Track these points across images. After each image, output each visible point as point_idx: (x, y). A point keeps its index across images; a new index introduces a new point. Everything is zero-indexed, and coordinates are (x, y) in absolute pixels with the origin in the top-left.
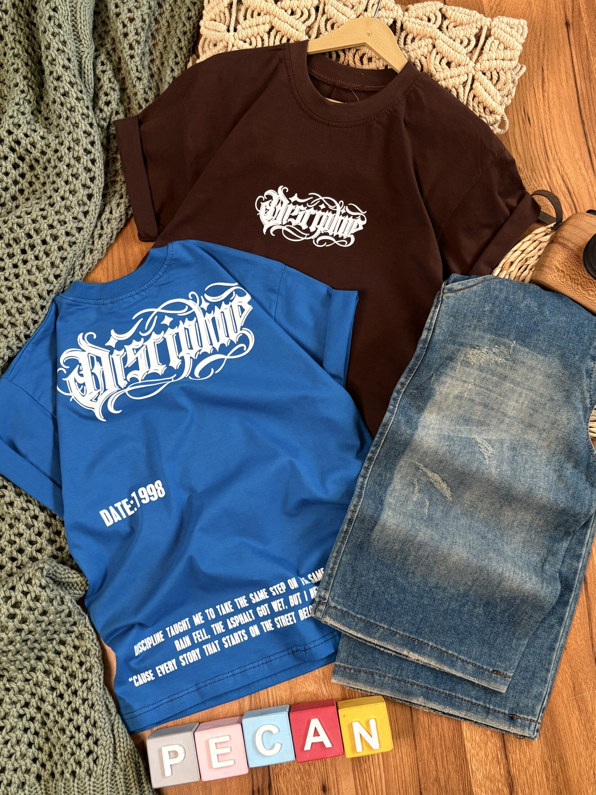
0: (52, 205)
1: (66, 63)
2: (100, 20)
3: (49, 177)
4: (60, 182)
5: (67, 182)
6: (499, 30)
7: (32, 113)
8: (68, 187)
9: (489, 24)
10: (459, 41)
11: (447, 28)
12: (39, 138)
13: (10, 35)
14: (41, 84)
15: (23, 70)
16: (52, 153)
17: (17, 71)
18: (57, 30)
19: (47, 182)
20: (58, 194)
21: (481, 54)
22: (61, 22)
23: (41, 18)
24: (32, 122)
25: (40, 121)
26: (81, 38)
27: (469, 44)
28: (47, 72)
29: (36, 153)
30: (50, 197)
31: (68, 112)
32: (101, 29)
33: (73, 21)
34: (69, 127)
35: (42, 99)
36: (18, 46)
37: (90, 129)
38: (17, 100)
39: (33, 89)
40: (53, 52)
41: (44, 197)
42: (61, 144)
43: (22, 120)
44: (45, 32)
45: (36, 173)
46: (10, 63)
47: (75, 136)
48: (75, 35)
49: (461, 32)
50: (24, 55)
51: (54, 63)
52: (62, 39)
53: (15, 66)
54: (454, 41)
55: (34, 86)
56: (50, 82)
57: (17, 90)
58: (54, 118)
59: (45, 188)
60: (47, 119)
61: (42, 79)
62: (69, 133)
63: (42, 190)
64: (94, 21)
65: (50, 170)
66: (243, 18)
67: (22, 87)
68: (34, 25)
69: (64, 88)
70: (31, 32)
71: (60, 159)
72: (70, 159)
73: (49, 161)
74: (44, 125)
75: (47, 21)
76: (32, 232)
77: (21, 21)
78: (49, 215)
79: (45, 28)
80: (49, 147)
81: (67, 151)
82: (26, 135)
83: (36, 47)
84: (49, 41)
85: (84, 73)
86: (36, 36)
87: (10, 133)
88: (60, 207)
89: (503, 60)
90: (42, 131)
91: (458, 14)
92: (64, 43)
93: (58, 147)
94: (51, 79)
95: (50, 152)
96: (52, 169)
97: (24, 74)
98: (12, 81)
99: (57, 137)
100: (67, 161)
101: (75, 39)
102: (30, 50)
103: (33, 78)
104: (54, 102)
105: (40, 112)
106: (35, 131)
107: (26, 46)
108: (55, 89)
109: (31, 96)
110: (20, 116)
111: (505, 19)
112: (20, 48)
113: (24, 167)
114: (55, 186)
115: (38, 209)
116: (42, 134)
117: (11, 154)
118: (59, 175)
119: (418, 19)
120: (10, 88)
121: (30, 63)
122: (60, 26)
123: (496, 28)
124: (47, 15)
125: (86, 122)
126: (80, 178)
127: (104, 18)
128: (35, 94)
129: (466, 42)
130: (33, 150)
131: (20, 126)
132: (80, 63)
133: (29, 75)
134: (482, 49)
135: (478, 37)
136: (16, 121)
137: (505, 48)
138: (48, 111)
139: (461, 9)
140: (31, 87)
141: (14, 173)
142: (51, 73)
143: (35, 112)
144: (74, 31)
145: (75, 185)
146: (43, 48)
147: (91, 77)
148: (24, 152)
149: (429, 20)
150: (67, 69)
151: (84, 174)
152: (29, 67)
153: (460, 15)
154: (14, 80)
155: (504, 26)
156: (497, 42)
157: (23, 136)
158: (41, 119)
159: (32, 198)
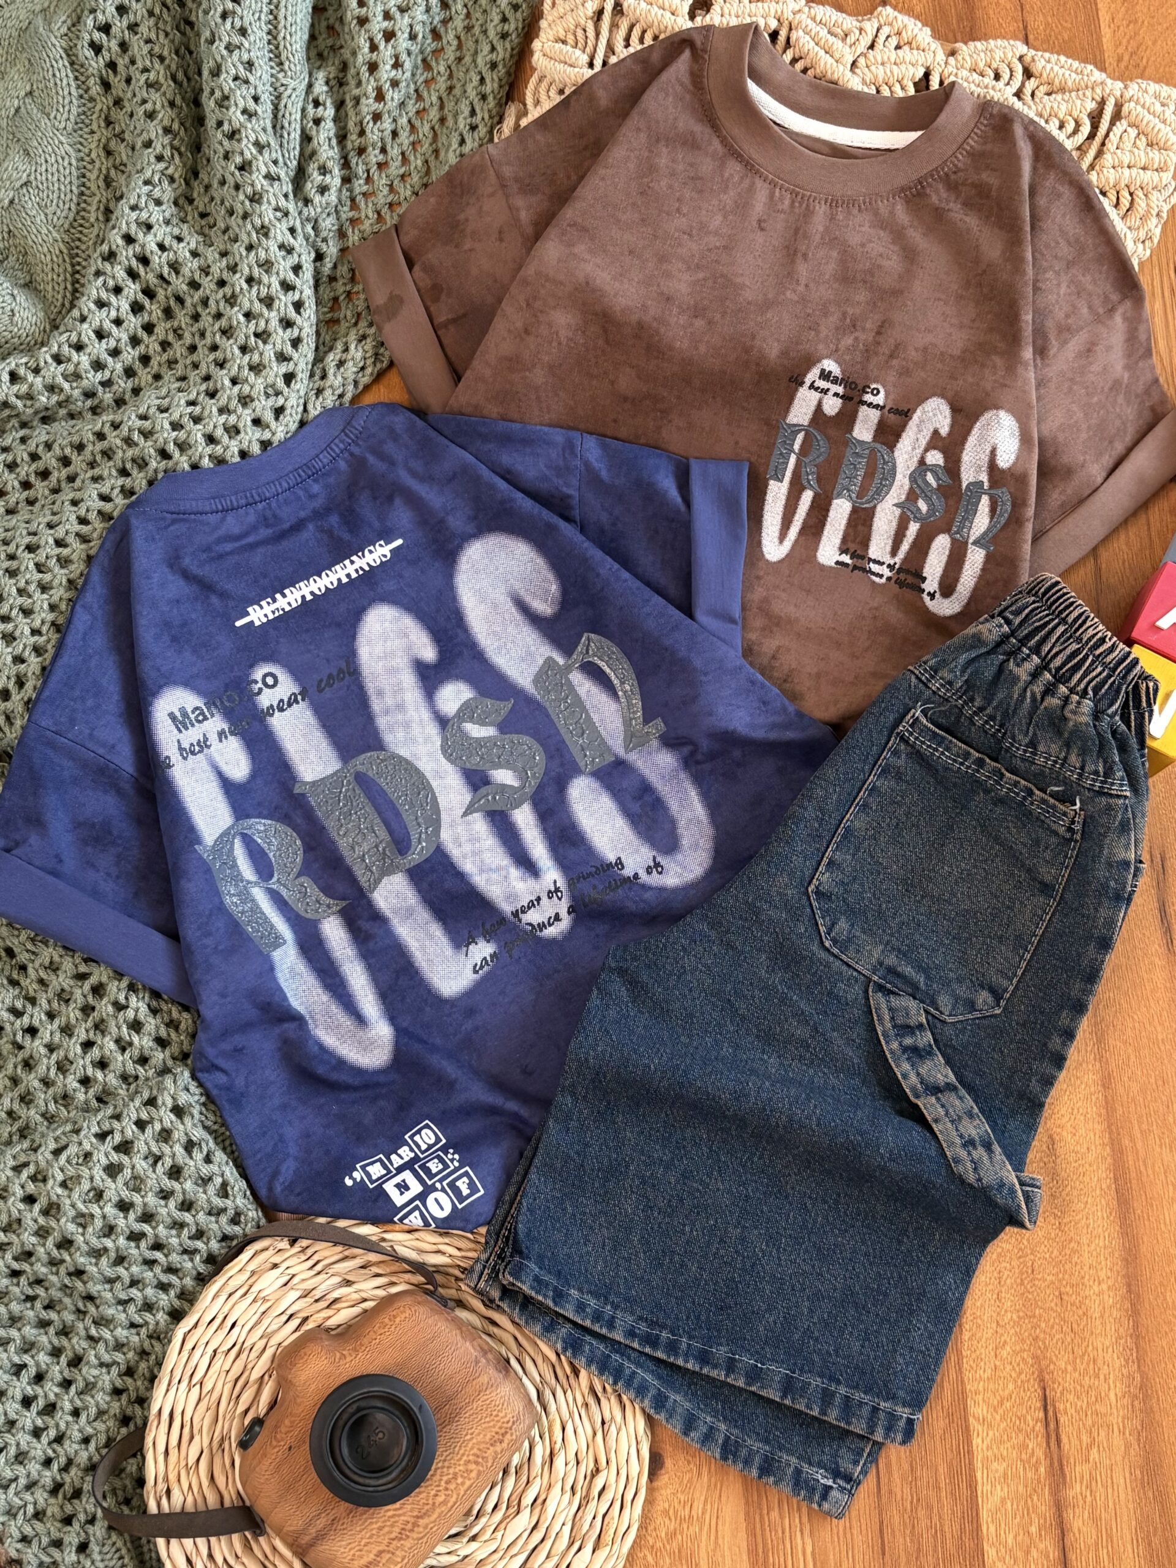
0: (212, 395)
1: (251, 105)
2: (324, 24)
3: (202, 335)
4: (231, 348)
5: (244, 349)
6: (1139, 108)
7: (176, 203)
8: (247, 358)
9: (1118, 94)
10: (1057, 124)
11: (1033, 95)
12: (188, 254)
13: (142, 43)
14: (197, 147)
15: (165, 115)
16: (213, 286)
17: (151, 115)
18: (236, 39)
19: (199, 347)
20: (225, 372)
21: (1100, 153)
22: (246, 24)
23: (206, 12)
24: (174, 221)
25: (189, 218)
26: (283, 58)
27: (1076, 131)
28: (211, 123)
29: (180, 284)
30: (207, 378)
31: (247, 203)
32: (324, 42)
33: (270, 22)
34: (249, 234)
35: (196, 174)
36: (157, 66)
37: (292, 240)
38: (148, 174)
39: (180, 154)
40: (226, 81)
41: (194, 376)
42: (233, 269)
43: (156, 215)
44: (212, 42)
45: (176, 324)
46: (138, 99)
47: (262, 255)
48: (271, 51)
49: (1060, 105)
50: (169, 86)
51: (226, 103)
52: (245, 57)
53: (149, 106)
54: (1047, 122)
55: (183, 149)
56: (216, 140)
57: (150, 154)
58: (219, 214)
59: (194, 357)
60: (203, 215)
61: (198, 136)
62: (250, 248)
63: (188, 362)
64: (312, 26)
65: (206, 320)
66: (622, 43)
67: (159, 149)
68: (191, 24)
69: (242, 153)
70: (185, 40)
71: (231, 300)
72: (251, 302)
73: (205, 302)
74: (198, 228)
75: (219, 20)
76: (171, 448)
77: (166, 16)
78: (206, 413)
79: (213, 34)
80: (207, 274)
81: (245, 286)
82: (162, 247)
83: (192, 69)
84: (219, 59)
85: (282, 127)
86: (192, 48)
87: (129, 239)
88: (229, 398)
89: (1144, 169)
90: (193, 241)
91: (1056, 68)
92: (250, 65)
93: (226, 275)
94: (219, 136)
95: (208, 285)
96: (210, 319)
97: (166, 122)
98: (139, 135)
99: (224, 254)
100: (246, 305)
101: (270, 59)
102: (180, 76)
103: (182, 132)
104: (223, 183)
105: (191, 201)
106: (179, 239)
107: (174, 66)
108: (226, 156)
109: (176, 169)
110: (151, 205)
111: (1153, 87)
112: (162, 72)
113: (152, 309)
114: (219, 355)
115: (183, 402)
116: (193, 245)
117: (130, 283)
118: (227, 332)
119: (975, 75)
120: (133, 149)
121: (178, 101)
122: (243, 32)
123: (1132, 104)
124: (220, 9)
125: (284, 226)
126: (271, 340)
127: (331, 21)
128: (184, 166)
129: (1070, 127)
130: (173, 278)
131: (149, 227)
132: (276, 108)
133: (176, 126)
134: (1103, 144)
135: (1095, 118)
136: (144, 215)
137: (1150, 145)
138: (207, 200)
139: (1063, 58)
140: (178, 150)
141: (134, 323)
142: (220, 124)
143: (181, 201)
144: (269, 43)
145: (261, 354)
146: (205, 73)
147: (296, 135)
148: (155, 281)
149: (997, 77)
150: (250, 116)
151: (280, 331)
152: (176, 110)
153: (1061, 72)
154: (145, 134)
155: (1148, 100)
156: (1133, 132)
157: (155, 248)
158: (192, 215)
159: (168, 376)
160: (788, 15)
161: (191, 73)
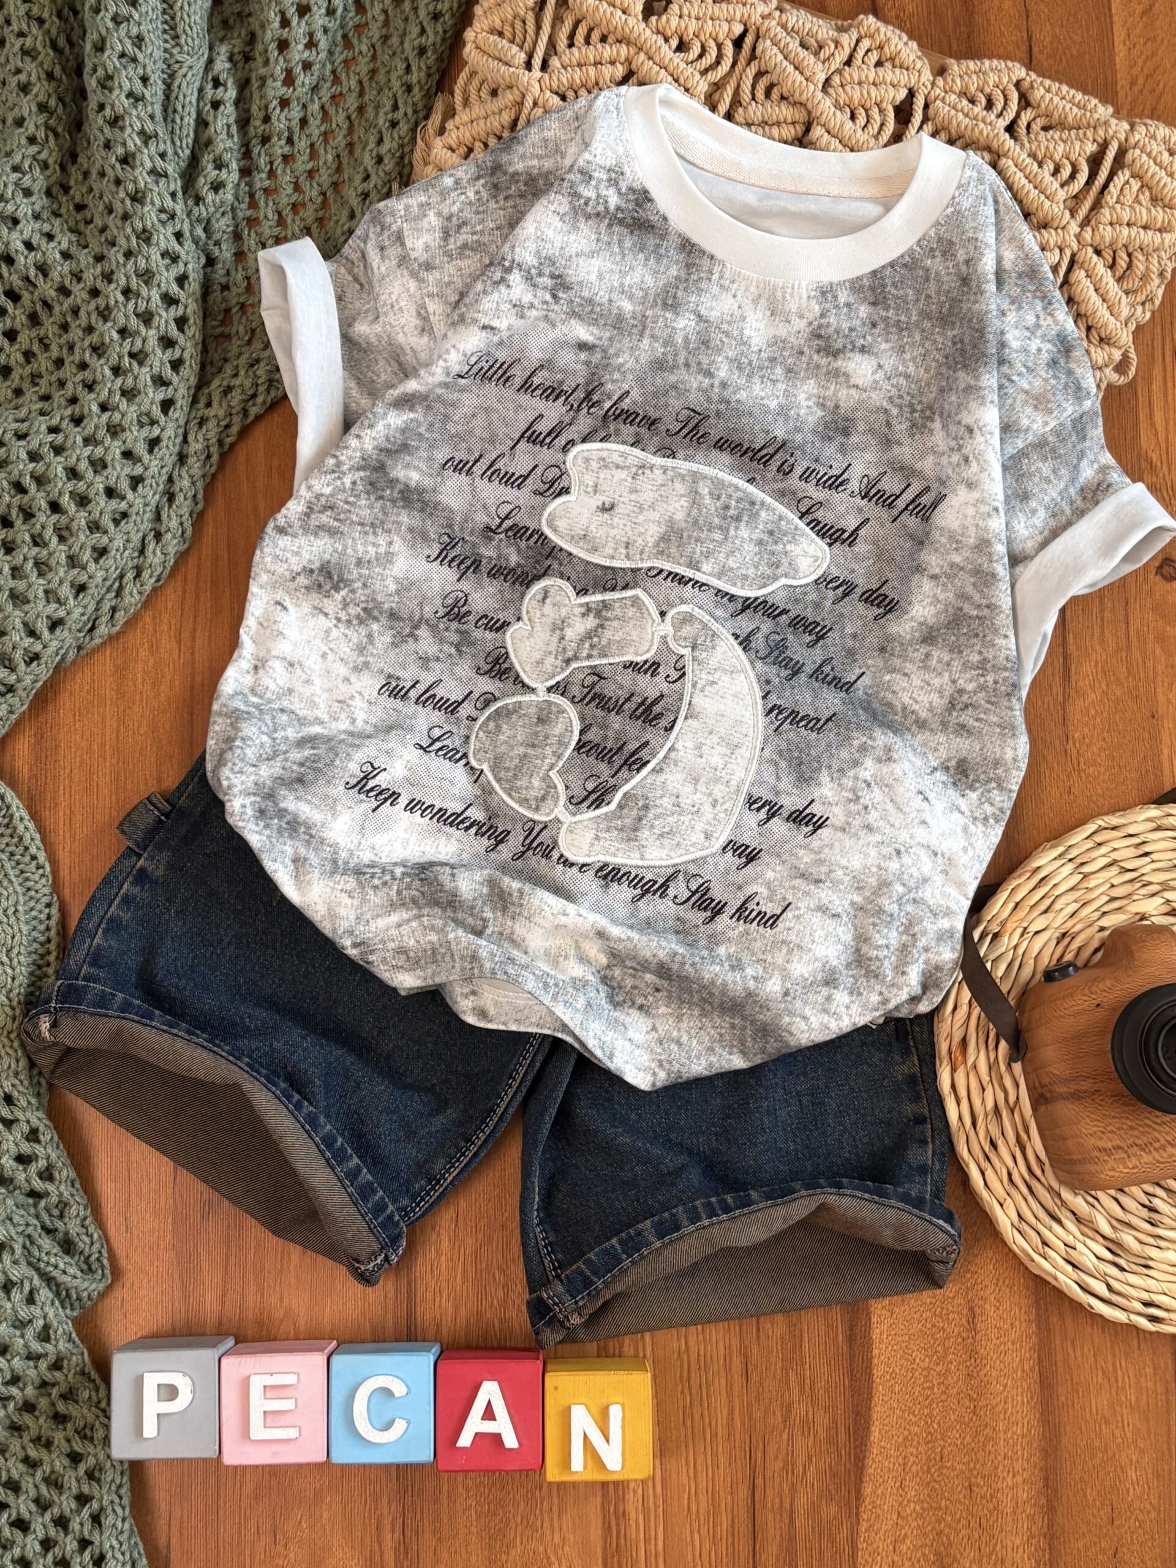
0: (77, 421)
1: (138, 87)
3: (71, 348)
4: (102, 369)
5: (117, 371)
6: (1144, 157)
7: (49, 193)
8: (119, 381)
9: (1123, 137)
10: (1052, 167)
11: (1028, 129)
12: (58, 256)
14: (77, 128)
15: (41, 89)
16: (85, 295)
17: (24, 88)
18: (125, 10)
19: (67, 362)
20: (93, 396)
21: (1097, 205)
24: (45, 215)
25: (63, 211)
26: (179, 30)
27: (1073, 176)
28: (93, 103)
29: (47, 289)
30: (74, 401)
31: (128, 201)
34: (128, 238)
35: (75, 159)
36: (34, 31)
37: (177, 247)
38: (17, 158)
39: (56, 135)
40: (110, 58)
41: (59, 398)
42: (108, 277)
43: (24, 208)
44: (97, 11)
45: (42, 332)
46: (11, 67)
47: (142, 263)
48: (166, 22)
49: (1057, 146)
50: (47, 56)
51: (109, 84)
52: (134, 31)
53: (23, 77)
54: (1040, 165)
55: (60, 130)
56: (96, 123)
57: (19, 136)
58: (97, 210)
59: (61, 374)
60: (80, 207)
61: (78, 115)
62: (128, 254)
63: (54, 378)
65: (75, 333)
66: (566, 42)
67: (32, 129)
69: (125, 144)
71: (105, 314)
72: (127, 317)
73: (75, 311)
74: (72, 223)
76: (27, 481)
78: (69, 443)
80: (79, 280)
81: (121, 298)
82: (29, 245)
84: (104, 32)
85: (175, 111)
86: (77, 10)
88: (97, 427)
89: (1145, 228)
90: (65, 240)
91: (1056, 100)
92: (139, 40)
93: (99, 284)
94: (100, 120)
95: (79, 293)
96: (80, 333)
97: (42, 98)
98: (11, 109)
99: (99, 258)
100: (121, 321)
101: (165, 31)
102: (62, 42)
103: (60, 110)
104: (102, 174)
105: (66, 189)
106: (50, 237)
107: (54, 32)
108: (107, 146)
109: (51, 154)
110: (19, 197)
111: (1163, 130)
112: (40, 38)
113: (16, 314)
114: (87, 375)
115: (43, 428)
116: (64, 245)
118: (98, 350)
119: (963, 99)
121: (57, 71)
123: (1138, 151)
125: (170, 230)
126: (148, 362)
128: (61, 150)
129: (1066, 172)
130: (40, 281)
131: (16, 222)
132: (168, 86)
133: (53, 102)
134: (1101, 196)
135: (1095, 162)
136: (10, 208)
137: (1154, 200)
138: (84, 190)
139: (1065, 88)
140: (53, 131)
142: (101, 107)
143: (55, 190)
144: (164, 12)
145: (136, 378)
146: (88, 47)
147: (190, 120)
148: (20, 283)
149: (990, 105)
150: (137, 100)
151: (159, 352)
152: (53, 84)
153: (1061, 104)
154: (17, 110)
155: (1155, 147)
156: (1135, 185)
157: (20, 246)
158: (67, 207)
159: (30, 394)
160: (755, 18)
161: (74, 38)
